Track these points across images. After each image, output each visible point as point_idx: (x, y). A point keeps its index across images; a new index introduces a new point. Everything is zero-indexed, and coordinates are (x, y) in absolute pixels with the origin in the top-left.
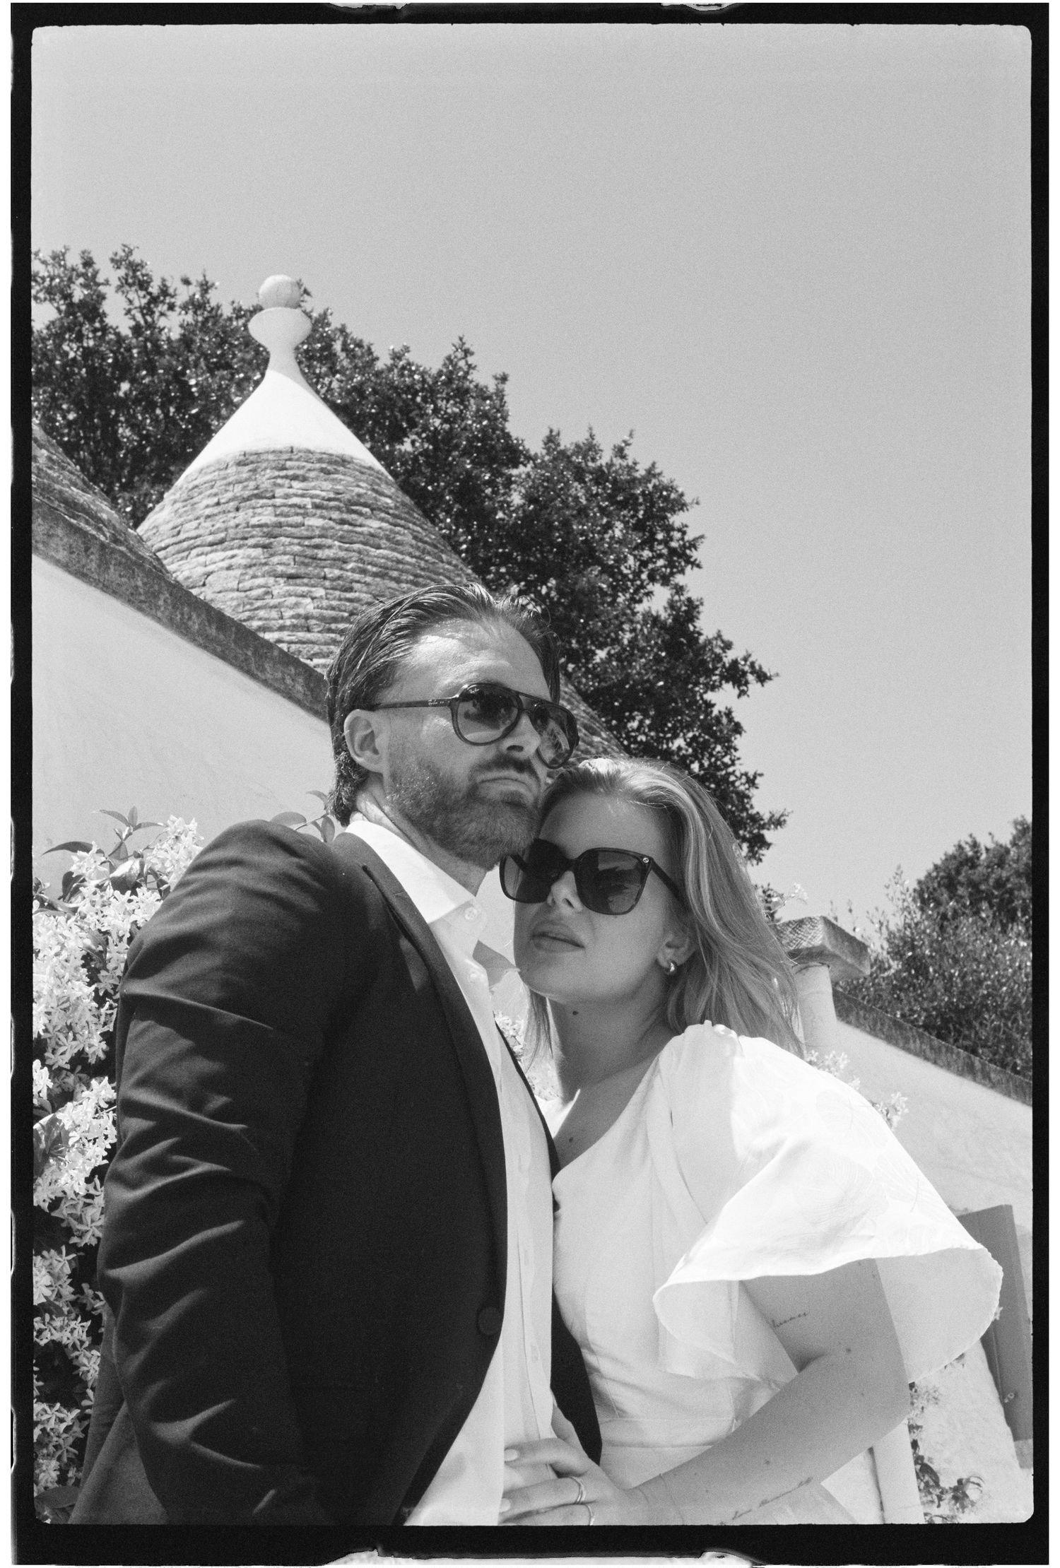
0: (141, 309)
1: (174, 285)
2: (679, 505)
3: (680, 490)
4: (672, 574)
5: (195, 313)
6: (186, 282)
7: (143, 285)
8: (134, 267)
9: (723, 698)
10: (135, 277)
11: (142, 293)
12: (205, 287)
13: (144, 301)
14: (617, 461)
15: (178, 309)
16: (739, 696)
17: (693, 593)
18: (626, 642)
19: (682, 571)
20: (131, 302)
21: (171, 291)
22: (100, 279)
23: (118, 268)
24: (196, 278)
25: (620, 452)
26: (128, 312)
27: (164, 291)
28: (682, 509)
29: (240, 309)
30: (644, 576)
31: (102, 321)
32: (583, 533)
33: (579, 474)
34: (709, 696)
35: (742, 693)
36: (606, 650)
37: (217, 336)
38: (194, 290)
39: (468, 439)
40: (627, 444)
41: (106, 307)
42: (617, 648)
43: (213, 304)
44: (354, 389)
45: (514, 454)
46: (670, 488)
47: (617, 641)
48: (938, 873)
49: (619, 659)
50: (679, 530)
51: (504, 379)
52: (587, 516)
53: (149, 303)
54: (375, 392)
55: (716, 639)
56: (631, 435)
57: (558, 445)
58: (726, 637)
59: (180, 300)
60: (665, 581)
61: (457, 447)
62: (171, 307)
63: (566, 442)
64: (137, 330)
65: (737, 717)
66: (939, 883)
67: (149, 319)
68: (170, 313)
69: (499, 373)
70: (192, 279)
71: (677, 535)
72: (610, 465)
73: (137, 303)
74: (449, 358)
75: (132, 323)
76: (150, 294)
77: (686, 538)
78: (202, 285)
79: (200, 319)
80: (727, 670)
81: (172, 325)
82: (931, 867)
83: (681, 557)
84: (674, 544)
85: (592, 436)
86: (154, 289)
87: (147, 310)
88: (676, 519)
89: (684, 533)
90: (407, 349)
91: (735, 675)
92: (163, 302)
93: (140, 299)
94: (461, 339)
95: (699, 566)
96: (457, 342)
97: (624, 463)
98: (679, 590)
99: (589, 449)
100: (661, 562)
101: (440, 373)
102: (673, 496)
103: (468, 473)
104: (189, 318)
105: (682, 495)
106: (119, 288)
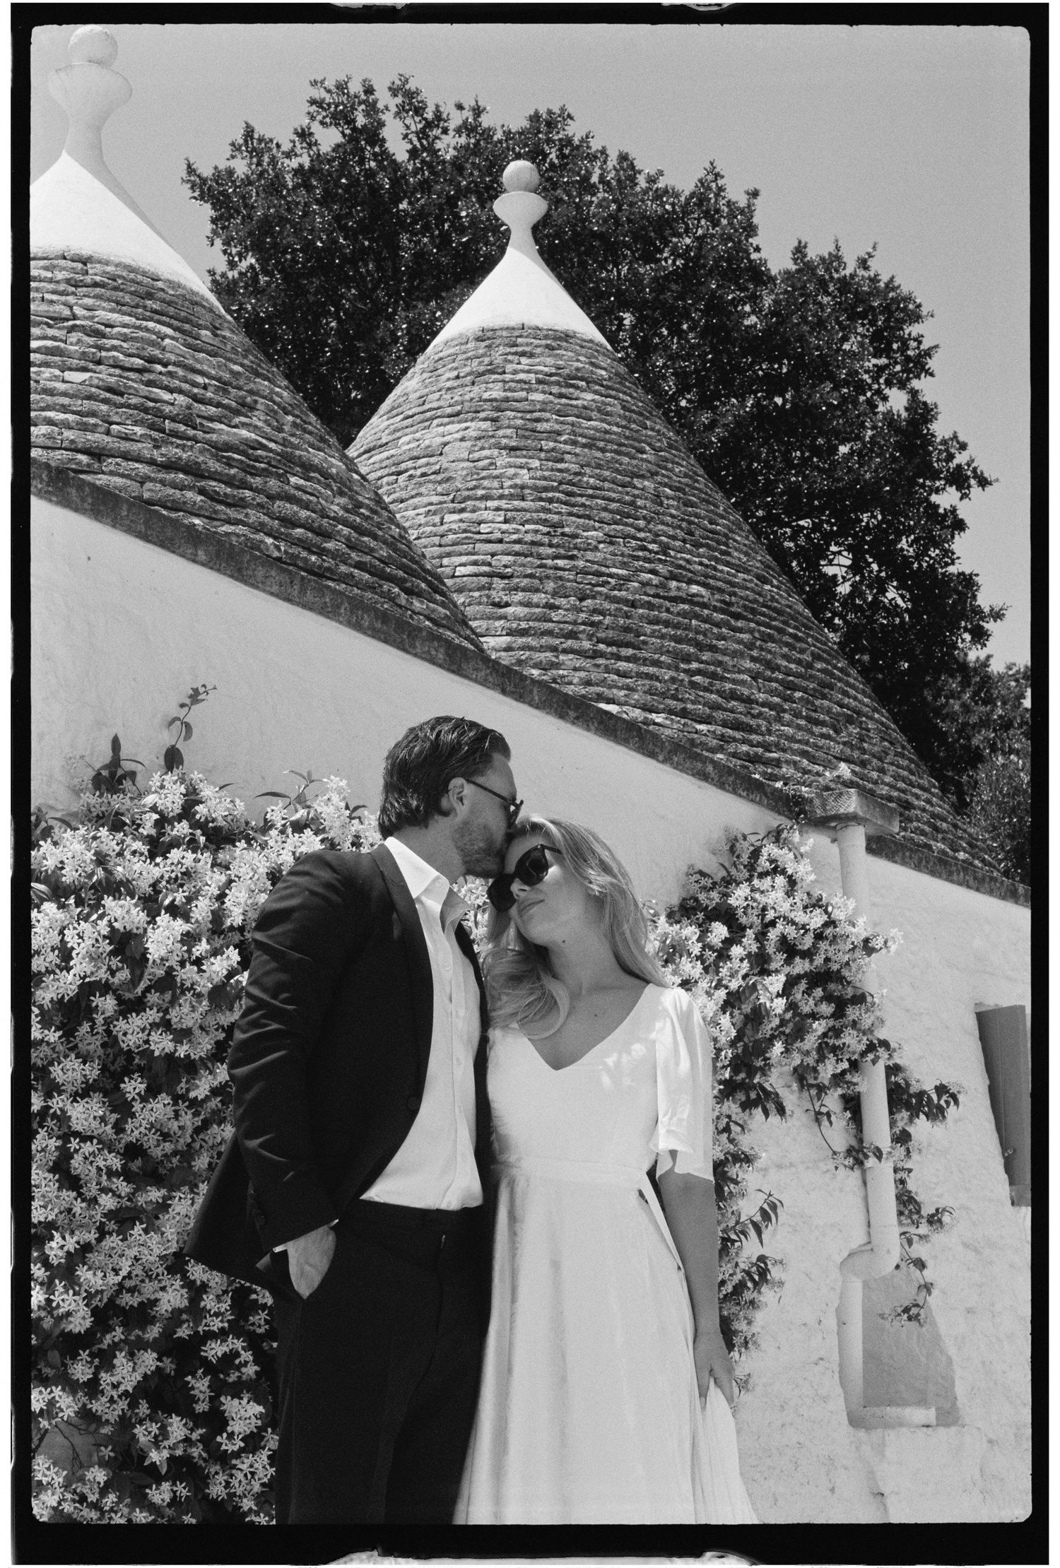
0: (417, 133)
1: (448, 109)
2: (916, 317)
3: (918, 301)
4: (908, 379)
5: (468, 135)
6: (460, 107)
7: (419, 111)
8: (410, 95)
9: (946, 499)
10: (411, 103)
11: (417, 119)
12: (478, 111)
13: (420, 126)
14: (861, 272)
15: (451, 133)
16: (961, 499)
17: (928, 397)
18: (867, 439)
19: (918, 377)
20: (408, 127)
21: (444, 116)
22: (380, 105)
23: (396, 96)
24: (468, 103)
25: (863, 264)
26: (406, 136)
27: (438, 116)
28: (917, 321)
29: (510, 132)
30: (882, 381)
31: (381, 146)
32: (818, 348)
33: (822, 284)
34: (934, 498)
35: (964, 496)
36: (849, 446)
37: (485, 160)
38: (468, 114)
39: (714, 260)
40: (870, 256)
41: (385, 133)
42: (858, 445)
43: (485, 125)
44: (610, 216)
45: (758, 275)
46: (908, 299)
47: (858, 438)
49: (860, 455)
50: (915, 340)
51: (755, 194)
52: (826, 328)
53: (425, 127)
54: (629, 221)
55: (952, 439)
56: (874, 248)
57: (805, 256)
58: (962, 438)
59: (452, 125)
60: (902, 385)
61: (704, 266)
62: (445, 131)
63: (814, 252)
64: (413, 153)
65: (961, 514)
67: (425, 142)
68: (443, 136)
69: (751, 188)
70: (466, 106)
71: (913, 344)
72: (852, 276)
73: (413, 128)
74: (700, 181)
75: (409, 147)
76: (425, 119)
77: (922, 347)
78: (474, 110)
79: (473, 141)
80: (952, 474)
81: (448, 146)
83: (918, 365)
84: (910, 353)
85: (838, 248)
86: (429, 115)
87: (422, 134)
88: (914, 330)
89: (920, 343)
90: (661, 173)
91: (959, 479)
92: (438, 126)
93: (415, 124)
94: (712, 164)
95: (932, 375)
96: (708, 166)
97: (866, 274)
98: (914, 393)
99: (834, 260)
100: (898, 368)
101: (692, 195)
102: (911, 307)
103: (713, 292)
104: (463, 140)
105: (919, 306)
106: (397, 114)
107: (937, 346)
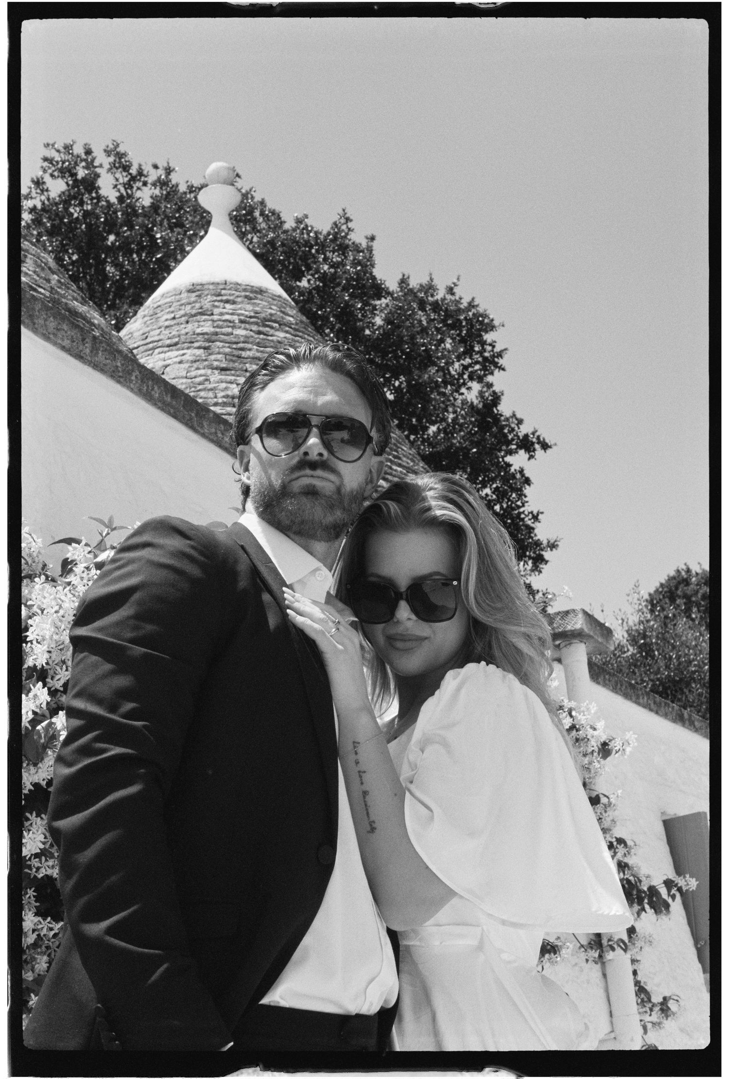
0: (124, 184)
1: (147, 168)
2: (491, 327)
3: (491, 317)
4: (485, 375)
5: (161, 188)
6: (156, 167)
7: (126, 168)
8: (120, 156)
9: (518, 460)
10: (120, 163)
11: (125, 174)
12: (169, 171)
13: (126, 179)
14: (449, 297)
15: (149, 186)
16: (529, 459)
17: (497, 388)
18: (450, 421)
19: (492, 373)
20: (117, 180)
21: (145, 173)
22: (96, 164)
23: (109, 156)
24: (162, 164)
25: (450, 291)
26: (115, 186)
27: (140, 173)
28: (492, 330)
29: (192, 186)
30: (466, 377)
31: (97, 193)
32: (423, 345)
33: (422, 304)
34: (508, 459)
35: (531, 457)
36: (436, 426)
37: (175, 204)
38: (161, 172)
39: (347, 279)
40: (455, 285)
41: (100, 182)
42: (444, 424)
43: (174, 182)
44: (268, 242)
45: (379, 291)
46: (485, 316)
47: (444, 419)
48: (663, 588)
49: (445, 432)
50: (490, 345)
51: (372, 238)
52: (427, 333)
53: (129, 181)
54: (283, 245)
55: (512, 417)
56: (458, 279)
57: (408, 285)
58: (519, 416)
59: (151, 179)
60: (480, 379)
61: (339, 284)
62: (145, 184)
63: (414, 283)
64: (121, 199)
65: (527, 474)
66: (663, 595)
67: (129, 192)
68: (144, 188)
69: (369, 234)
70: (160, 165)
71: (489, 348)
72: (444, 299)
73: (121, 181)
74: (335, 224)
75: (118, 194)
76: (130, 174)
77: (495, 350)
78: (166, 169)
79: (165, 192)
80: (521, 441)
81: (145, 197)
82: (658, 585)
83: (491, 363)
84: (487, 354)
85: (432, 280)
86: (134, 171)
87: (128, 186)
88: (488, 337)
89: (494, 347)
90: (306, 216)
91: (527, 445)
92: (139, 180)
93: (123, 178)
94: (344, 210)
95: (504, 369)
96: (341, 212)
97: (453, 298)
98: (490, 385)
99: (429, 288)
100: (477, 367)
101: (329, 234)
102: (486, 321)
103: (346, 302)
104: (157, 192)
105: (492, 320)
106: (109, 170)
107: (506, 349)
